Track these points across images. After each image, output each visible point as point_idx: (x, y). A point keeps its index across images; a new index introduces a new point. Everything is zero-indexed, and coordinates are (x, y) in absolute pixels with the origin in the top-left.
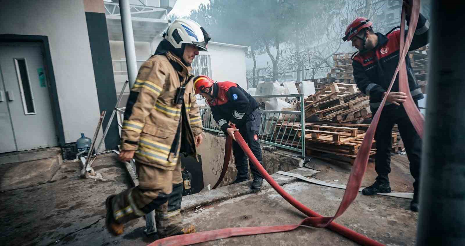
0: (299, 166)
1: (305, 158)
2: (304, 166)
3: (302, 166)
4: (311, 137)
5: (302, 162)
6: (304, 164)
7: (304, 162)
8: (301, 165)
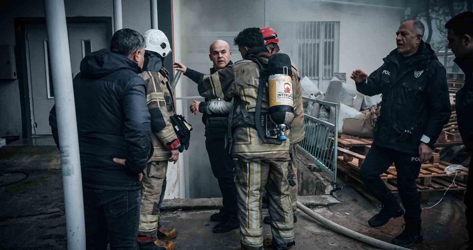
0: (325, 193)
1: (336, 184)
2: (331, 194)
3: (329, 193)
4: (343, 159)
5: (330, 188)
6: (332, 191)
7: (332, 189)
8: (327, 191)
